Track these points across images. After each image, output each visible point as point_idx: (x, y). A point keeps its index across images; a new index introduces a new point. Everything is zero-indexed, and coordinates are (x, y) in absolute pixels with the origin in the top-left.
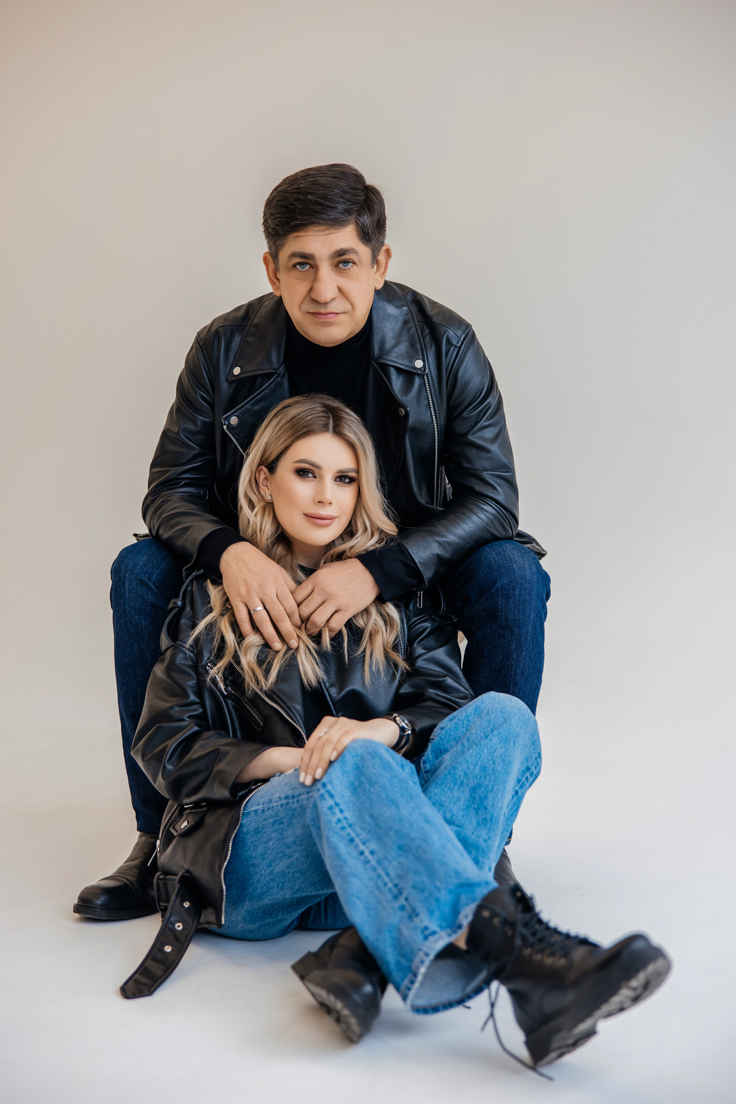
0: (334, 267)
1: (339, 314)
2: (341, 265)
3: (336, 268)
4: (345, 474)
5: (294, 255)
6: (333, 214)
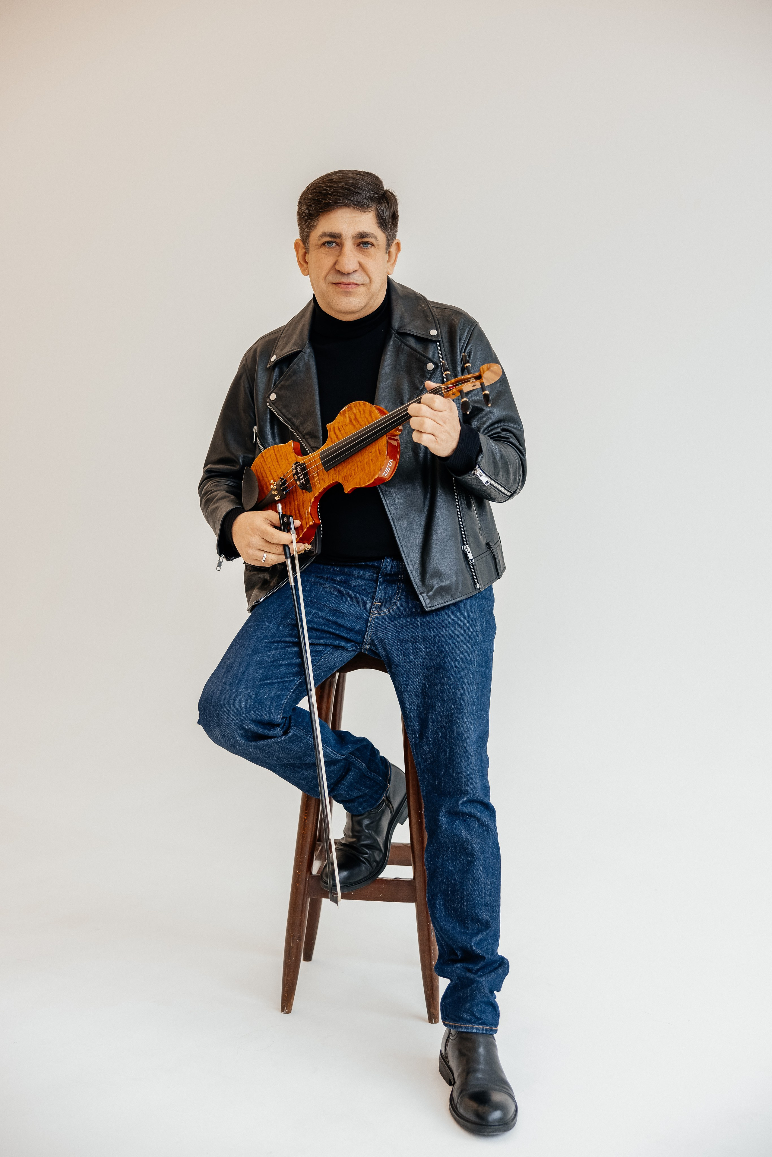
1: (359, 285)
2: (361, 245)
3: (358, 247)
6: (359, 198)
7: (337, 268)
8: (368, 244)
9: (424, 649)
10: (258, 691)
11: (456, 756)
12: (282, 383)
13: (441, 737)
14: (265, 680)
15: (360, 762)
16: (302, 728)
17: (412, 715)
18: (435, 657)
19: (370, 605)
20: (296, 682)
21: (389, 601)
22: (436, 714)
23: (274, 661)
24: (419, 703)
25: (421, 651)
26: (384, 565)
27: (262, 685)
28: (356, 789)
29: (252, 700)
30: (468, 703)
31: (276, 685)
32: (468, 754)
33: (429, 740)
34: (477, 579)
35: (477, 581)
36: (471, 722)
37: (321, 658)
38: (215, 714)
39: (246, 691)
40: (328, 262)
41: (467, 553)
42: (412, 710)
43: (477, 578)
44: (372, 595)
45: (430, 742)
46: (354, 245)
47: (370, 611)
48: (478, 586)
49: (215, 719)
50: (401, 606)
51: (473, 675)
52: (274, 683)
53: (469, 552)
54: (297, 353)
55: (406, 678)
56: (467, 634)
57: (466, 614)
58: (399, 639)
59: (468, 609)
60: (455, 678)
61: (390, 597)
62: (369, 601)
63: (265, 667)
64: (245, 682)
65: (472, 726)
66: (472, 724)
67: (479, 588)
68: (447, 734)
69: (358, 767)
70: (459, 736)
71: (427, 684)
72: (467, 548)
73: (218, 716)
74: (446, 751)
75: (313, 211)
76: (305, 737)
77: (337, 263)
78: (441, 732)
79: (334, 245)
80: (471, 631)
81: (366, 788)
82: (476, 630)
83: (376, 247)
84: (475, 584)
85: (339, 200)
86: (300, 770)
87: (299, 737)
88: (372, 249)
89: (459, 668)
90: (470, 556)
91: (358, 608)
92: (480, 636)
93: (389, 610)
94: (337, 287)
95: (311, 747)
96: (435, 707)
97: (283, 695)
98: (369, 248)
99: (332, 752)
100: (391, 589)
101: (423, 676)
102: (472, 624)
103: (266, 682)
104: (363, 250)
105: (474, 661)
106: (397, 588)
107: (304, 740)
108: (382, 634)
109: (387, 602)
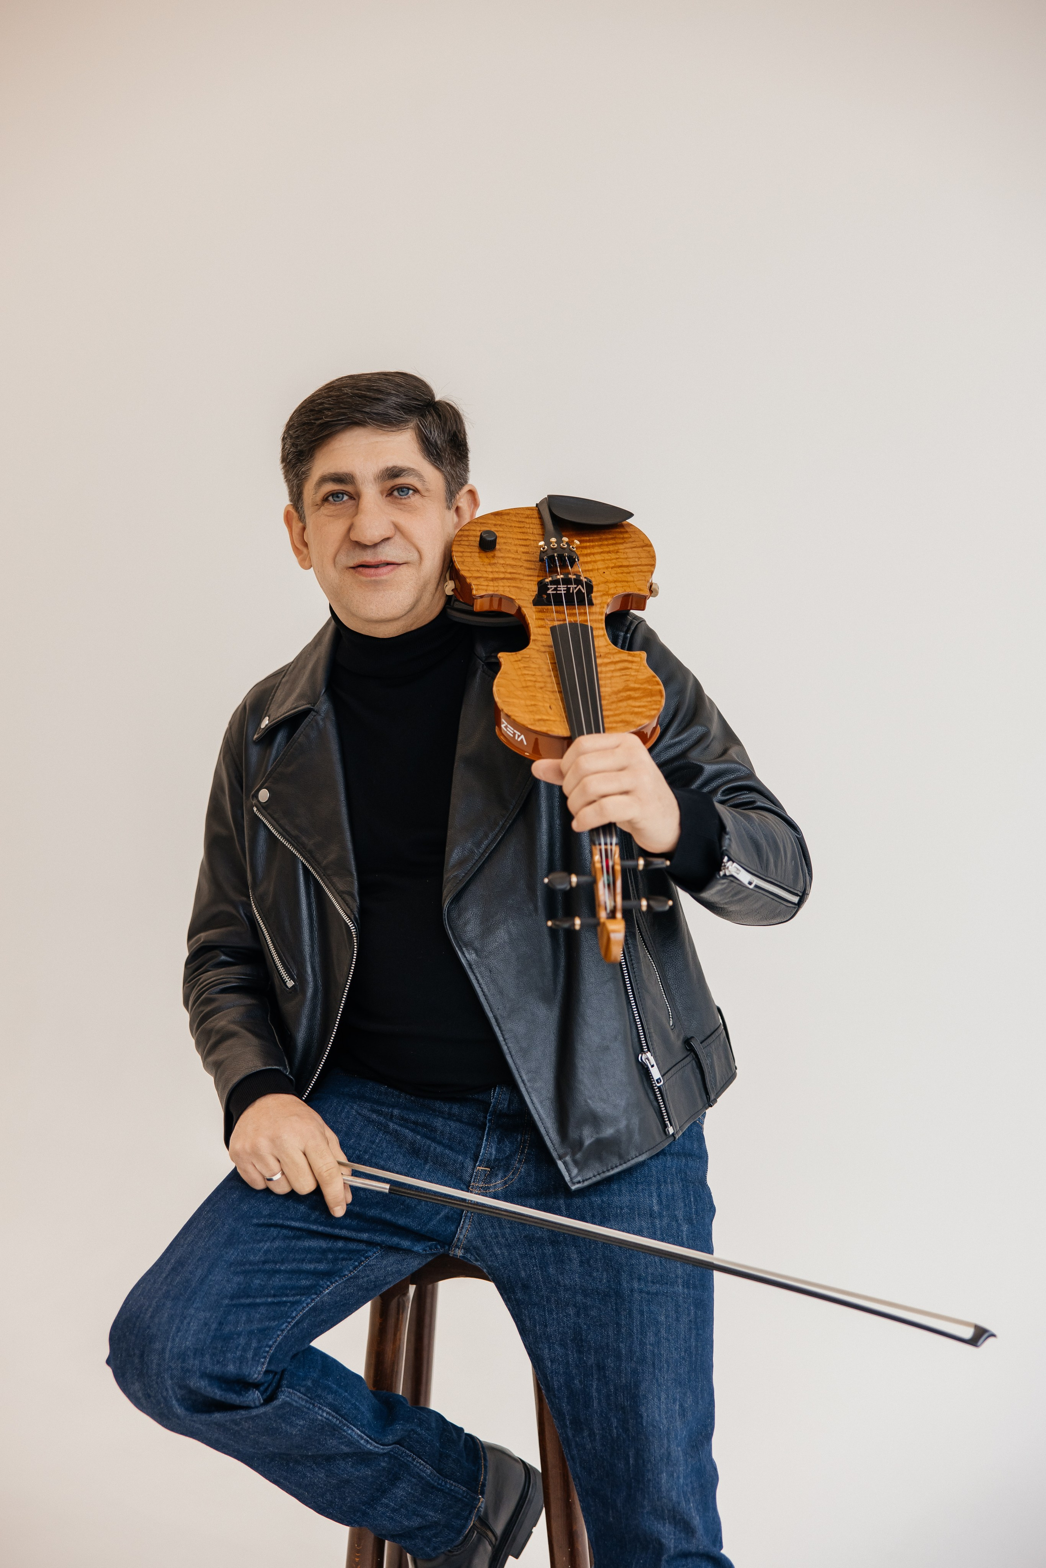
0: (386, 496)
2: (396, 493)
3: (389, 498)
5: (324, 480)
7: (354, 536)
8: (409, 489)
9: (575, 1256)
10: (225, 1318)
11: (649, 1466)
12: (279, 770)
13: (616, 1428)
14: (242, 1297)
15: (423, 1464)
16: (302, 1389)
17: (557, 1382)
18: (598, 1271)
19: (470, 1171)
20: (305, 1305)
21: (505, 1165)
22: (607, 1383)
23: (264, 1262)
24: (568, 1361)
25: (570, 1260)
26: (496, 1098)
27: (234, 1306)
28: (418, 1516)
29: (211, 1334)
30: (667, 1362)
31: (263, 1310)
32: (672, 1461)
33: (594, 1433)
34: (669, 1117)
35: (669, 1120)
36: (675, 1400)
37: (360, 1263)
38: (137, 1352)
39: (202, 1315)
40: (335, 529)
41: (648, 1068)
42: (556, 1373)
43: (668, 1114)
44: (474, 1153)
45: (596, 1436)
46: (382, 495)
47: (470, 1182)
48: (671, 1130)
49: (137, 1361)
50: (529, 1175)
51: (677, 1306)
52: (259, 1305)
53: (653, 1066)
54: (305, 713)
55: (544, 1311)
56: (658, 1226)
57: (653, 1188)
58: (525, 1237)
59: (658, 1177)
60: (641, 1313)
61: (507, 1158)
62: (469, 1163)
63: (245, 1273)
64: (204, 1297)
65: (677, 1407)
66: (678, 1403)
67: (673, 1134)
68: (628, 1423)
69: (417, 1473)
70: (654, 1426)
71: (585, 1324)
72: (648, 1058)
73: (142, 1356)
74: (628, 1456)
75: (303, 444)
76: (308, 1408)
77: (352, 529)
78: (617, 1418)
79: (346, 498)
80: (666, 1221)
81: (436, 1512)
82: (675, 1218)
83: (424, 494)
84: (665, 1126)
85: (344, 414)
86: (300, 1468)
87: (296, 1407)
88: (415, 499)
89: (648, 1293)
90: (656, 1073)
91: (447, 1176)
92: (685, 1228)
93: (505, 1183)
94: (357, 574)
95: (320, 1427)
96: (604, 1368)
97: (273, 1328)
98: (409, 497)
99: (362, 1438)
100: (510, 1142)
101: (576, 1307)
102: (668, 1206)
103: (243, 1301)
104: (399, 501)
105: (677, 1277)
106: (521, 1139)
107: (307, 1413)
108: (492, 1226)
109: (501, 1166)
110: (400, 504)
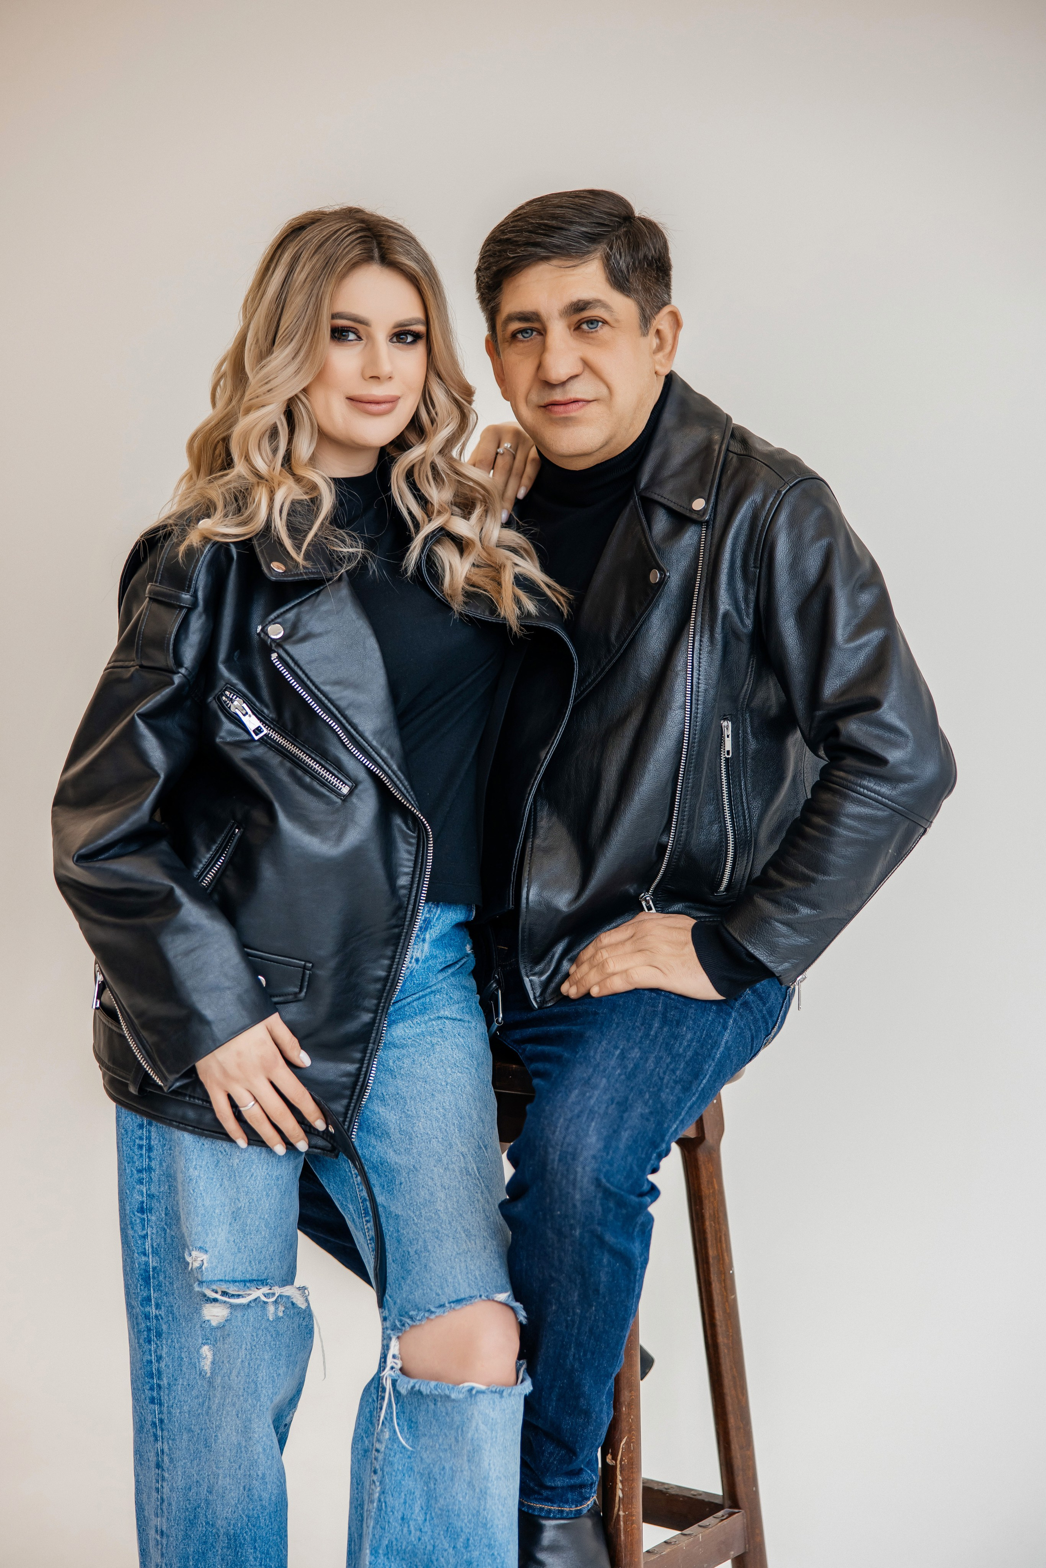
4: (407, 328)
110: (588, 338)
